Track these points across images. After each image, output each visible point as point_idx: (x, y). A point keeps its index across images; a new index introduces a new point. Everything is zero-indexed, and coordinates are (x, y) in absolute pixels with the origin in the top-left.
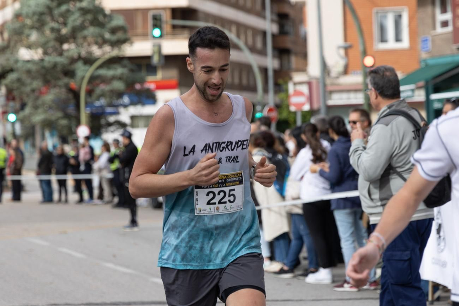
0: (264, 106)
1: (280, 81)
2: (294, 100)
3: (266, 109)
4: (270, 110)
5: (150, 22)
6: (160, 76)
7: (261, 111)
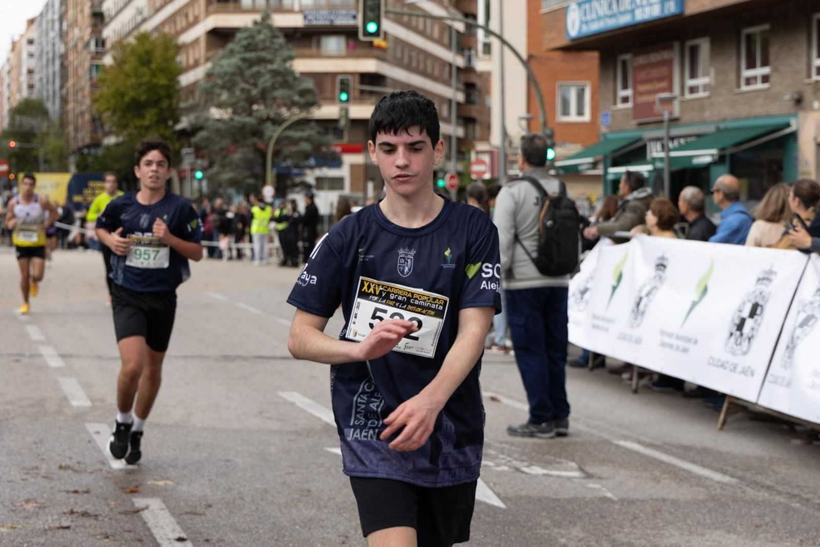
0: (445, 173)
1: (463, 149)
2: (476, 168)
3: (448, 176)
4: (452, 177)
5: (338, 86)
6: (346, 139)
7: (443, 178)
